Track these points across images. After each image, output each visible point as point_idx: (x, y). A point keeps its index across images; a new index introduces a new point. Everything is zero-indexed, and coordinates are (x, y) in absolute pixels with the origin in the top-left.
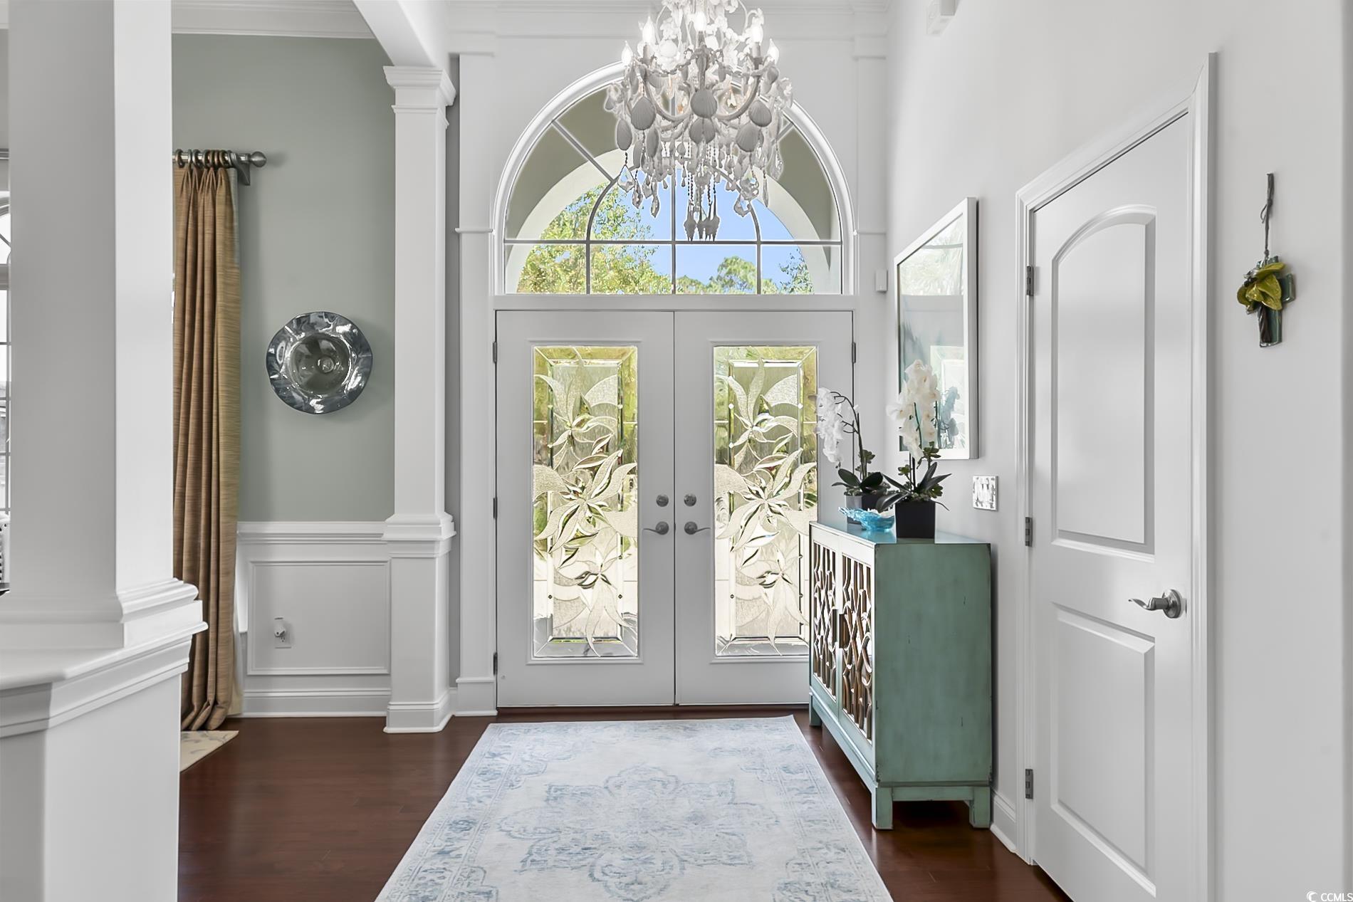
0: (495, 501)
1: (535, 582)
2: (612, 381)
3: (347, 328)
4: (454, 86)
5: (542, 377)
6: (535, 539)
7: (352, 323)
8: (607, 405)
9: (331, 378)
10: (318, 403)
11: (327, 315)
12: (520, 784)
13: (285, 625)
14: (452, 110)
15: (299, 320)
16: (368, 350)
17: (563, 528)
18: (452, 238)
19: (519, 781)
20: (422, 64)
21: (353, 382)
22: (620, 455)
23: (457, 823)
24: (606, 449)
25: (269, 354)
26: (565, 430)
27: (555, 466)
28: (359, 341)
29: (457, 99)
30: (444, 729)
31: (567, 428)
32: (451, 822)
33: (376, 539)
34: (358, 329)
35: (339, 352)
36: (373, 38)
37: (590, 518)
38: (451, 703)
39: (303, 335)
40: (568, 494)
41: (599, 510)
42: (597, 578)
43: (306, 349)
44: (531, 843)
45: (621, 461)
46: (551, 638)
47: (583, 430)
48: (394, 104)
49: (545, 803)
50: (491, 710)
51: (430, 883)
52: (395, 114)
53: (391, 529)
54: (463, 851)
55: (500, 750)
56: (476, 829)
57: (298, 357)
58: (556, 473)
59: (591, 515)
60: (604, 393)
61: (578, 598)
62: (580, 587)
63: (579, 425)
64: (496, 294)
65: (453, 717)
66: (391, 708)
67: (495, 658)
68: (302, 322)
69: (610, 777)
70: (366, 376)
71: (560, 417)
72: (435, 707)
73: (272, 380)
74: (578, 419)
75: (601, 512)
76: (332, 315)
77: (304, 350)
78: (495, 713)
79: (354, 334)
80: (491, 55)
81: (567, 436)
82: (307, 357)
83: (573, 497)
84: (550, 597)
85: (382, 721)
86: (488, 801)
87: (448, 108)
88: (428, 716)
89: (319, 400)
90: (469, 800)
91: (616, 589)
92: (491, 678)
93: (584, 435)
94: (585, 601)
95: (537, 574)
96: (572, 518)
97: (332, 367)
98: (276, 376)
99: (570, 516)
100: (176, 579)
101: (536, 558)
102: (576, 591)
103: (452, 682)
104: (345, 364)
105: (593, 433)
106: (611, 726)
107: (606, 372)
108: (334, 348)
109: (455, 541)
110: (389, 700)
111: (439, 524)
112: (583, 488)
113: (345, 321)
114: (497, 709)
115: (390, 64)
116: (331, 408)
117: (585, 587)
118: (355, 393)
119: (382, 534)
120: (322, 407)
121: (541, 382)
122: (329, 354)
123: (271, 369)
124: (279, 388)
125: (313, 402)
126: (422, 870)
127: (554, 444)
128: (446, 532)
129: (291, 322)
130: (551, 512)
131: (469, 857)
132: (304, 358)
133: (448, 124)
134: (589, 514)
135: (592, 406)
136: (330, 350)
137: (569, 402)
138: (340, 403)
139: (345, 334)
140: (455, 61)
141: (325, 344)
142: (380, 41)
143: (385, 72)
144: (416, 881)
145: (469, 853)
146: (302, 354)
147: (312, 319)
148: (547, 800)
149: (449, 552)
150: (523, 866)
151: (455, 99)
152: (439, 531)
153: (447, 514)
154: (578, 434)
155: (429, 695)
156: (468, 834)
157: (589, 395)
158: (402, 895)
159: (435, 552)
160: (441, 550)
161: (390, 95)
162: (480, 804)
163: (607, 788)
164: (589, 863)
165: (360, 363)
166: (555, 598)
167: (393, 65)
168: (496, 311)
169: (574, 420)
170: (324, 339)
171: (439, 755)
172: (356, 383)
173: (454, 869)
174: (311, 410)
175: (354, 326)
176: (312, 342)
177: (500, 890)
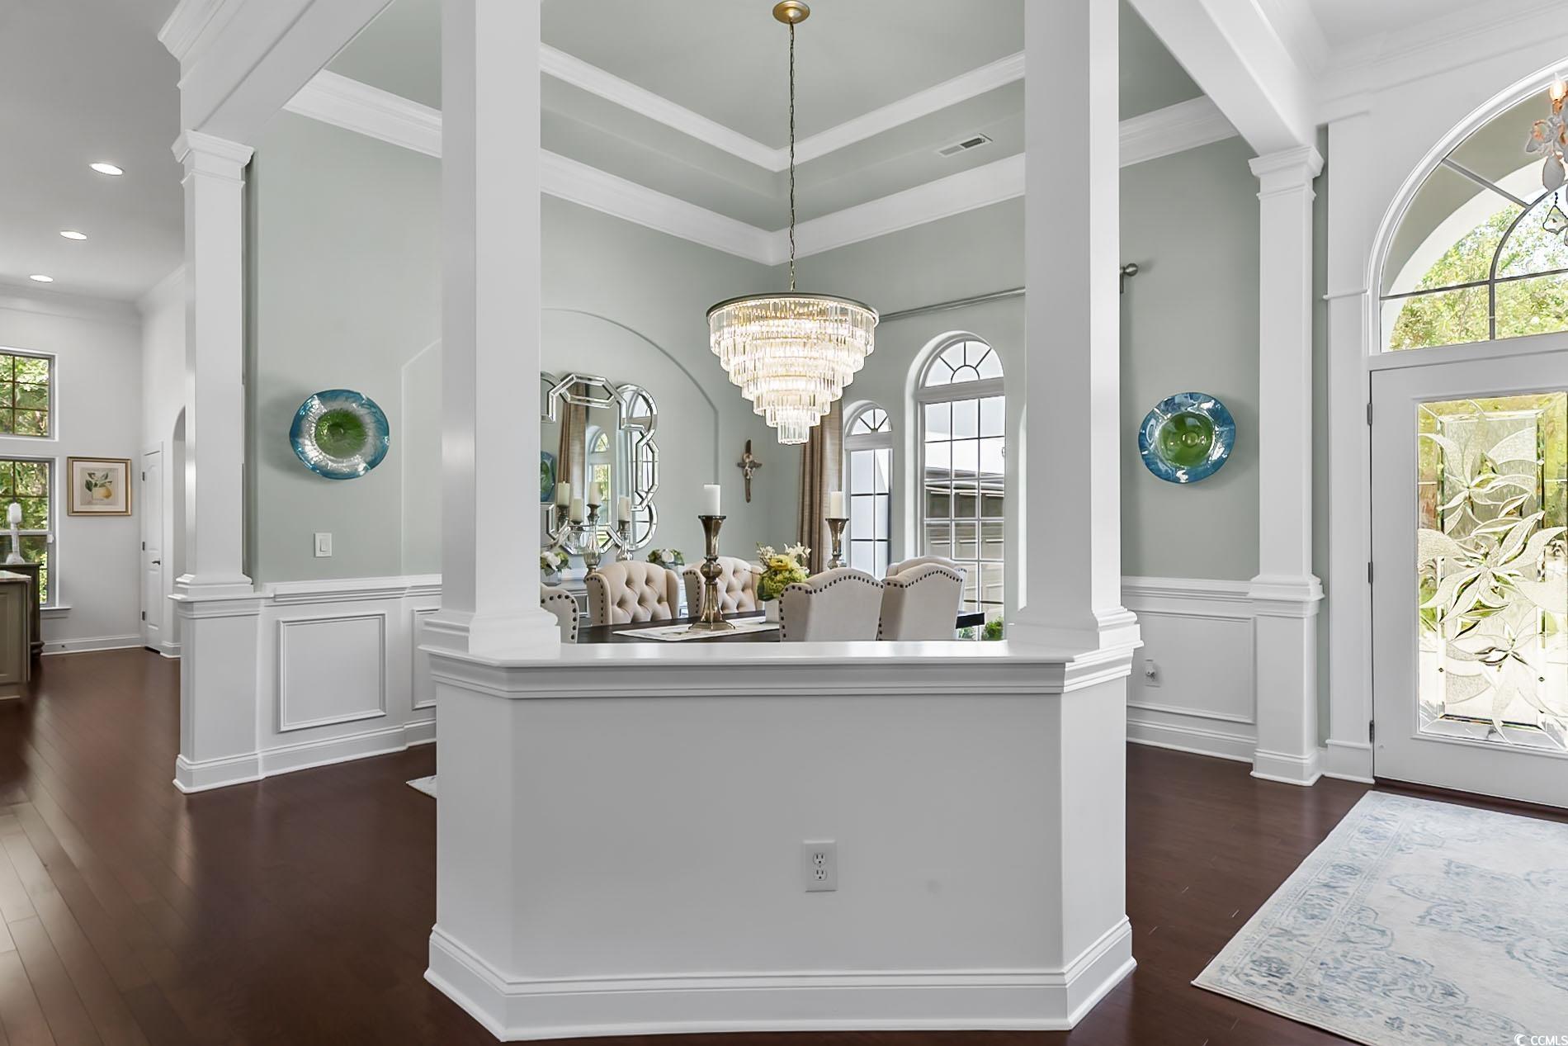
0: (1371, 566)
1: (1421, 653)
2: (1530, 434)
3: (1209, 405)
4: (1322, 155)
5: (1429, 435)
6: (1421, 607)
7: (1215, 399)
8: (1521, 462)
9: (1195, 451)
10: (1183, 474)
11: (1192, 395)
12: (1411, 851)
13: (1155, 667)
14: (1320, 182)
15: (1166, 403)
16: (1232, 423)
17: (1458, 597)
18: (1319, 306)
19: (1409, 848)
20: (1288, 146)
21: (1217, 452)
22: (1540, 518)
23: (1341, 867)
24: (1520, 511)
25: (1141, 434)
26: (1460, 492)
27: (1447, 528)
28: (1221, 415)
29: (1325, 168)
30: (1314, 785)
31: (1463, 489)
32: (1334, 863)
33: (1241, 597)
34: (1221, 404)
35: (1205, 426)
36: (1237, 134)
37: (1497, 588)
38: (1320, 762)
39: (1169, 415)
40: (1465, 560)
41: (1510, 579)
42: (1506, 656)
43: (1173, 427)
44: (1429, 904)
45: (1541, 525)
46: (1442, 714)
47: (1487, 489)
48: (1259, 191)
49: (1445, 876)
50: (1366, 776)
51: (1317, 906)
52: (1259, 201)
53: (1255, 588)
54: (1351, 891)
55: (1384, 816)
56: (1363, 876)
57: (1166, 435)
58: (1448, 537)
59: (1497, 584)
60: (1519, 447)
61: (1480, 675)
62: (1483, 664)
63: (1479, 485)
64: (1371, 354)
65: (1323, 776)
66: (1258, 754)
67: (1372, 726)
68: (1169, 404)
69: (1532, 872)
70: (1229, 447)
71: (1453, 478)
72: (1304, 761)
73: (1143, 455)
74: (1478, 480)
75: (1512, 582)
76: (1197, 395)
77: (1172, 427)
78: (1373, 781)
79: (1217, 409)
80: (1366, 113)
81: (1463, 497)
82: (1174, 434)
83: (1471, 564)
84: (1441, 670)
85: (1250, 766)
86: (1374, 857)
87: (1315, 180)
88: (1298, 769)
89: (1184, 471)
90: (1352, 851)
91: (1535, 669)
92: (1368, 745)
93: (1488, 496)
94: (1489, 680)
95: (1423, 644)
96: (1470, 587)
97: (1196, 441)
98: (1146, 453)
99: (1467, 585)
100: (1122, 607)
101: (1422, 627)
102: (1478, 667)
103: (1321, 741)
104: (1209, 437)
105: (1499, 495)
106: (1531, 823)
107: (1519, 425)
108: (1199, 424)
109: (1324, 604)
110: (1255, 748)
111: (1308, 585)
112: (1486, 555)
113: (1208, 398)
114: (1374, 778)
115: (1255, 155)
116: (1195, 479)
117: (1489, 663)
118: (1220, 462)
119: (1247, 593)
120: (1187, 477)
121: (1429, 441)
122: (1195, 430)
123: (1142, 447)
124: (1149, 463)
125: (1179, 474)
126: (1307, 893)
127: (1446, 507)
128: (1314, 594)
129: (1159, 405)
130: (1442, 579)
131: (1357, 899)
132: (1171, 435)
133: (1315, 195)
134: (1494, 583)
135: (1498, 464)
136: (1195, 426)
137: (1465, 460)
138: (1203, 473)
139: (1208, 410)
140: (1323, 132)
141: (1190, 421)
142: (1245, 136)
143: (1251, 165)
144: (1303, 900)
145: (1356, 893)
146: (1169, 432)
147: (1177, 401)
148: (1447, 873)
149: (1318, 615)
150: (1421, 921)
151: (1323, 169)
152: (1308, 592)
153: (1314, 577)
154: (1479, 494)
155: (1299, 750)
156: (1355, 879)
157: (1493, 452)
158: (1291, 907)
159: (1304, 612)
160: (1310, 611)
161: (1255, 184)
162: (1365, 857)
163: (1528, 880)
164: (1505, 941)
165: (1223, 436)
166: (1447, 672)
167: (1258, 156)
168: (1371, 372)
169: (1472, 480)
170: (1190, 417)
171: (1308, 806)
172: (1219, 455)
173: (1343, 903)
174: (1177, 481)
175: (1217, 402)
176: (1179, 422)
177: (1395, 933)
